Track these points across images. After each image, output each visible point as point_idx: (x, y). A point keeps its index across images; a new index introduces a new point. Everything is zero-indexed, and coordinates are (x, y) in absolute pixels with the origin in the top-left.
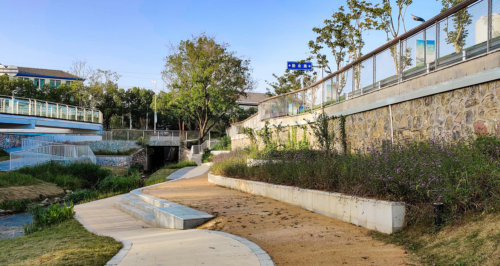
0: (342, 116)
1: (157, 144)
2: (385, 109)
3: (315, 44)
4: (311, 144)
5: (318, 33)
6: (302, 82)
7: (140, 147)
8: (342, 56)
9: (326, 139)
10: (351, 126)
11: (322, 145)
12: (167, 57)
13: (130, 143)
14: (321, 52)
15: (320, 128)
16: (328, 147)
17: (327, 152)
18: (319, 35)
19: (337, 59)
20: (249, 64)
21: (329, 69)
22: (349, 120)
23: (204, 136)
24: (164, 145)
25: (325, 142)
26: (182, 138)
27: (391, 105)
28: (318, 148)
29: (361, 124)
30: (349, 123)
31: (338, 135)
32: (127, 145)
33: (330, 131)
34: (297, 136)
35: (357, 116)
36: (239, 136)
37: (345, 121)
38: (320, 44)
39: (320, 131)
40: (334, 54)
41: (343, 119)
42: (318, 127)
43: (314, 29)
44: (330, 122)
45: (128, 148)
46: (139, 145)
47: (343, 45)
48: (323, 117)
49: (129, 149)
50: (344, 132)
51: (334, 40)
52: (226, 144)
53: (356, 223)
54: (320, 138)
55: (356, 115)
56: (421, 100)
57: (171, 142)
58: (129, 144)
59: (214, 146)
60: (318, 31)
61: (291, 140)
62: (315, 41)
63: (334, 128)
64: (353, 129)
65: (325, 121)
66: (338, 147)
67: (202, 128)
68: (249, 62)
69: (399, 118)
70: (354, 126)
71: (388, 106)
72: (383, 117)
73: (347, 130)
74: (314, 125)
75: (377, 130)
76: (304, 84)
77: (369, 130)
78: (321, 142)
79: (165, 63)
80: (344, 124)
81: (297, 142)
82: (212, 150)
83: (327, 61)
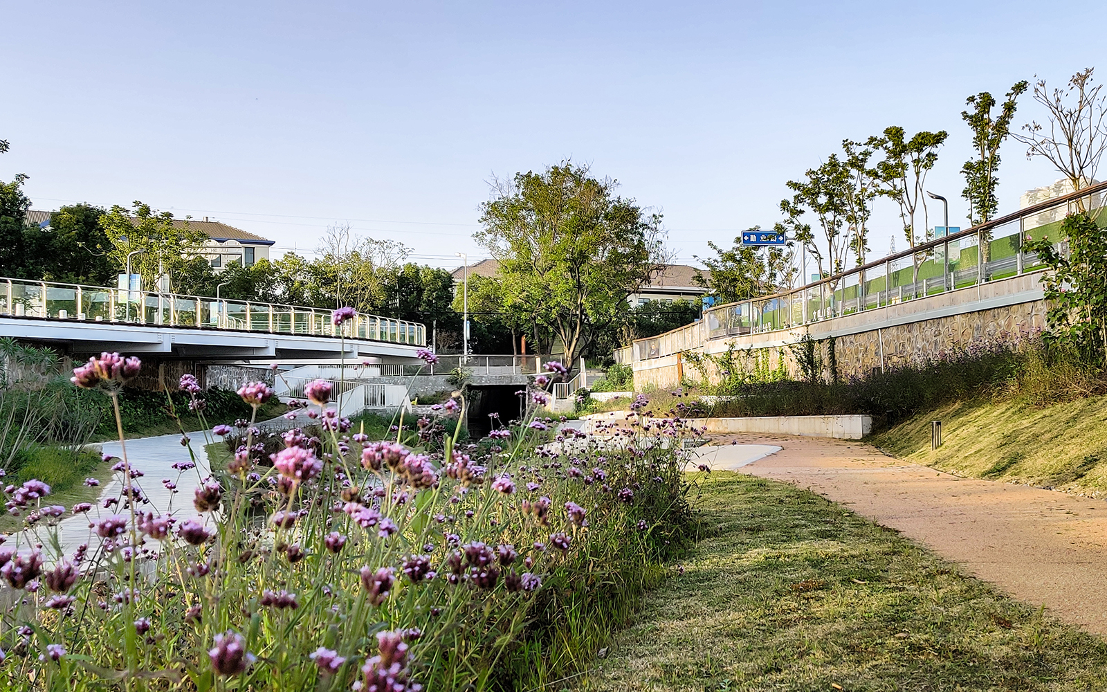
0: (831, 338)
1: (486, 382)
2: (876, 332)
3: (792, 205)
4: (790, 374)
5: (795, 190)
6: (766, 262)
7: (454, 387)
8: (836, 226)
9: (812, 366)
10: (842, 351)
11: (807, 374)
12: (483, 203)
13: (436, 381)
14: (802, 220)
15: (804, 353)
16: (814, 376)
17: (812, 383)
18: (797, 192)
19: (828, 233)
20: (661, 222)
21: (816, 248)
22: (839, 343)
23: (573, 364)
24: (498, 384)
25: (810, 371)
26: (523, 368)
27: (881, 329)
28: (801, 378)
29: (853, 348)
30: (839, 346)
31: (826, 362)
32: (430, 384)
33: (816, 357)
34: (770, 362)
35: (848, 339)
36: (650, 365)
37: (835, 344)
38: (800, 207)
39: (804, 357)
40: (823, 225)
41: (832, 341)
42: (801, 352)
43: (790, 184)
44: (817, 345)
45: (432, 389)
46: (452, 384)
47: (837, 209)
48: (807, 339)
49: (434, 393)
50: (834, 357)
51: (823, 199)
52: (624, 378)
53: (837, 437)
54: (804, 366)
55: (847, 337)
56: (905, 326)
57: (511, 378)
58: (434, 384)
59: (595, 383)
60: (795, 186)
61: (761, 369)
62: (792, 201)
63: (822, 352)
64: (844, 354)
65: (810, 344)
66: (826, 376)
67: (569, 350)
68: (660, 219)
69: (888, 343)
70: (845, 351)
71: (878, 330)
72: (874, 341)
73: (837, 355)
74: (795, 349)
75: (869, 356)
76: (771, 264)
77: (860, 356)
78: (806, 371)
79: (482, 214)
80: (833, 348)
81: (770, 372)
82: (591, 391)
83: (812, 236)
